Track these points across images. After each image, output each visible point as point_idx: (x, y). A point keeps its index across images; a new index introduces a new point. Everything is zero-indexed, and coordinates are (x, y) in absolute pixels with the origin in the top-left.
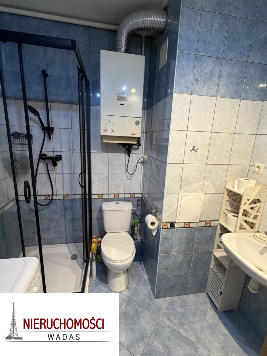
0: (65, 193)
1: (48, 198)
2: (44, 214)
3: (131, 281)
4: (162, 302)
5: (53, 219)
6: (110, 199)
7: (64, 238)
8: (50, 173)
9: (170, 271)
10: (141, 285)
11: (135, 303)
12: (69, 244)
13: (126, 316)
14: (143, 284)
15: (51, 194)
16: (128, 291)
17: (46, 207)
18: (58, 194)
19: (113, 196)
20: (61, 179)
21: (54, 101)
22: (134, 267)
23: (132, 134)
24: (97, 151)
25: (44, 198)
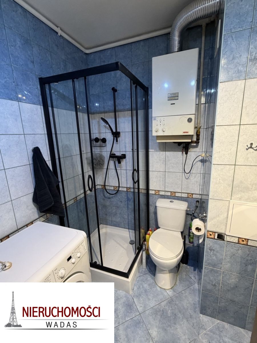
0: (128, 186)
1: (116, 189)
2: (113, 201)
3: (179, 283)
4: (208, 321)
5: (119, 206)
6: (166, 196)
7: (127, 224)
8: (117, 168)
9: (219, 289)
10: (188, 291)
11: (176, 306)
12: (130, 230)
13: (163, 313)
14: (190, 292)
15: (118, 185)
16: (172, 291)
17: (114, 196)
18: (123, 186)
19: (169, 194)
20: (125, 174)
21: (121, 110)
22: (185, 271)
23: (184, 132)
24: (154, 150)
25: (113, 189)
